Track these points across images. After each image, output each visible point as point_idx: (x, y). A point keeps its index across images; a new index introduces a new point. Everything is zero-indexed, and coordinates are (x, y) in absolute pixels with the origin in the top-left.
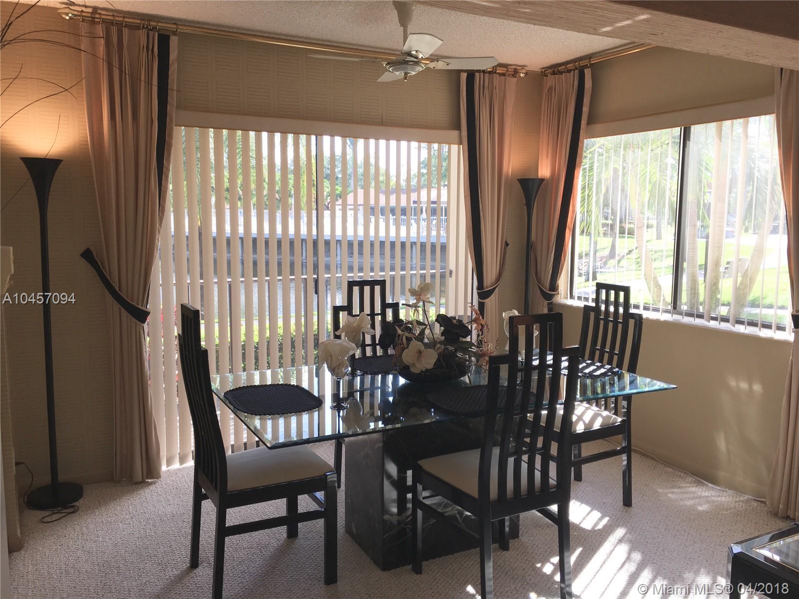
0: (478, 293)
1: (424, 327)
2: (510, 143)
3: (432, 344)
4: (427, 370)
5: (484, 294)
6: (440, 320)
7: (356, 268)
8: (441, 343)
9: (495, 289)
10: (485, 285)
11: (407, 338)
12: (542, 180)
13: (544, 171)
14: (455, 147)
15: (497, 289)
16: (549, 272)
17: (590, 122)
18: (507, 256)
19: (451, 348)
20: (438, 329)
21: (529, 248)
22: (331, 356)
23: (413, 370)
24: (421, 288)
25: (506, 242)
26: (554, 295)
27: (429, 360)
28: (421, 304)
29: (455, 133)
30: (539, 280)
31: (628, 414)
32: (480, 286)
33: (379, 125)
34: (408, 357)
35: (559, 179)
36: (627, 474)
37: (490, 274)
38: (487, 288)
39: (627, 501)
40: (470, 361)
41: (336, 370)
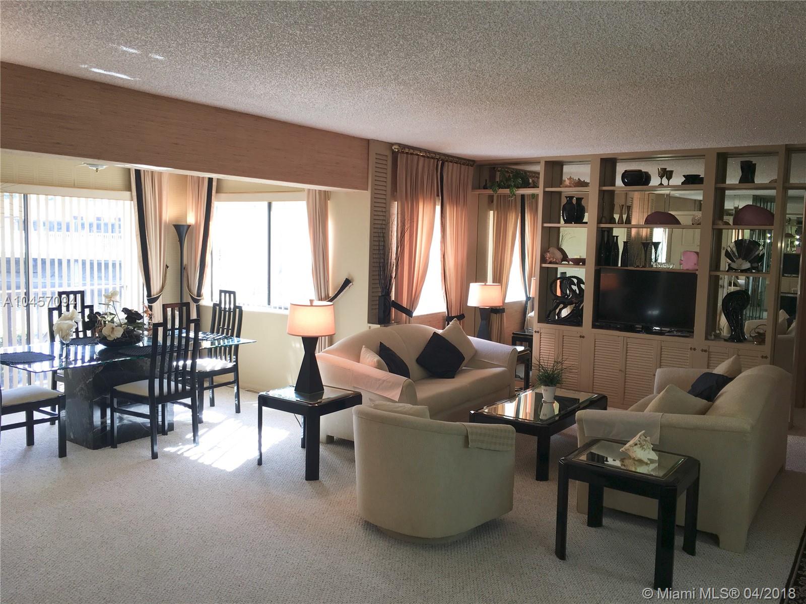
0: (148, 299)
1: (113, 316)
2: (167, 200)
3: (121, 325)
4: (118, 338)
5: (152, 300)
6: (124, 310)
7: (57, 285)
8: (125, 324)
9: (159, 296)
10: (152, 294)
11: (104, 321)
12: (189, 226)
13: (191, 219)
14: (128, 202)
15: (161, 296)
16: (196, 285)
17: (217, 192)
18: (167, 274)
19: (131, 327)
20: (123, 316)
21: (182, 270)
22: (62, 330)
23: (109, 339)
24: (112, 294)
25: (167, 265)
26: (200, 299)
27: (119, 333)
28: (111, 303)
29: (128, 193)
30: (190, 290)
31: (237, 361)
32: (149, 295)
33: (72, 187)
34: (105, 331)
35: (200, 226)
36: (238, 396)
37: (156, 287)
38: (154, 296)
39: (238, 410)
40: (143, 334)
41: (65, 337)
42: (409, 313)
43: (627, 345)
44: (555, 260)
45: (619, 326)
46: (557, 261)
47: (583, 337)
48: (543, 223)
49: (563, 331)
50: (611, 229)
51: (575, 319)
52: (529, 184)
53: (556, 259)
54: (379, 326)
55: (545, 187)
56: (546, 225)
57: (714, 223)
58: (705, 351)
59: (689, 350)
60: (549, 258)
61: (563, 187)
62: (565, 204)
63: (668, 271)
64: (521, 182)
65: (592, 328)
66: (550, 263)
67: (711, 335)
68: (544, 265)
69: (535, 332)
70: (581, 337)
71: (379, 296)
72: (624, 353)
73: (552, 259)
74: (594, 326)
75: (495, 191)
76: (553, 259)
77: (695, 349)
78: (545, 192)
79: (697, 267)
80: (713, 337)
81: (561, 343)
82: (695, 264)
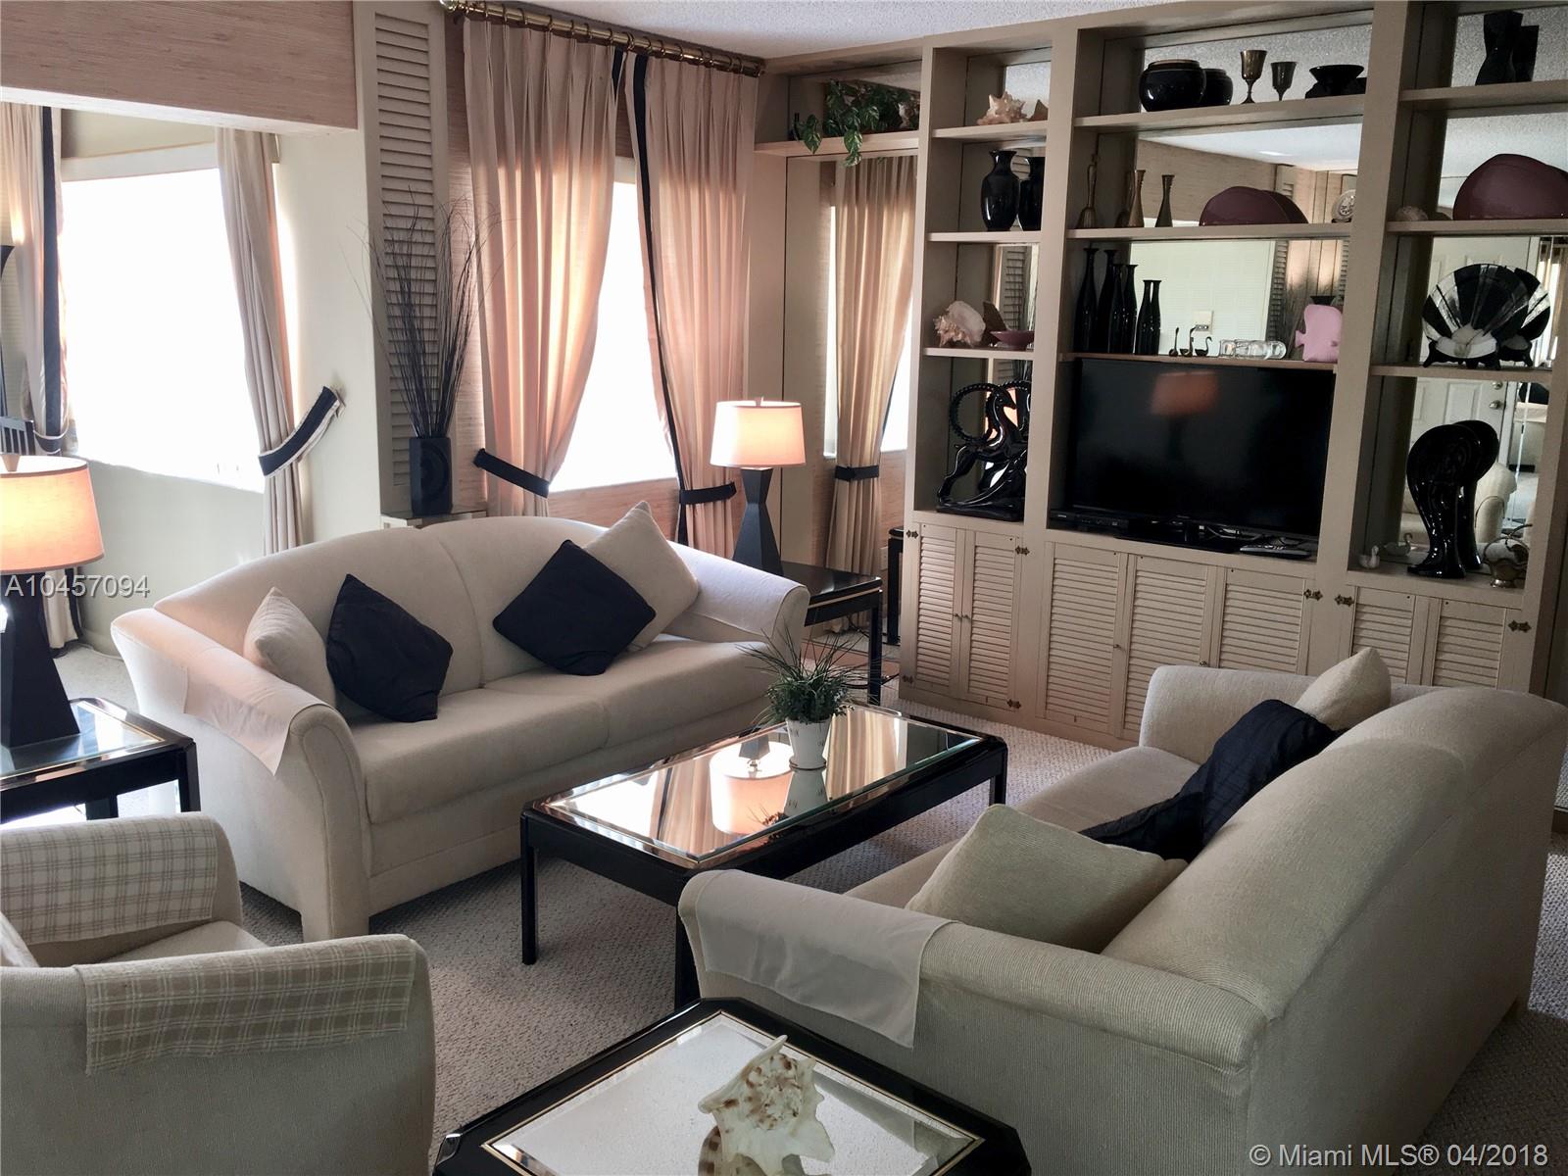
12: (15, 247)
13: (17, 230)
17: (63, 154)
42: (535, 484)
43: (1136, 577)
44: (960, 336)
45: (1115, 524)
46: (968, 340)
47: (1025, 551)
48: (929, 230)
49: (975, 533)
50: (1124, 245)
51: (1008, 505)
52: (899, 119)
53: (964, 335)
54: (402, 523)
55: (933, 127)
56: (937, 237)
57: (1391, 216)
58: (1348, 601)
59: (1302, 598)
60: (946, 332)
61: (984, 124)
62: (989, 175)
63: (1262, 365)
64: (876, 115)
65: (1049, 526)
66: (952, 344)
67: (1370, 555)
68: (932, 352)
69: (909, 533)
70: (1019, 550)
71: (412, 439)
72: (1129, 597)
73: (953, 334)
74: (1054, 522)
75: (812, 145)
76: (957, 334)
77: (1318, 596)
78: (936, 144)
79: (1335, 353)
80: (1374, 561)
81: (970, 567)
82: (1335, 344)
